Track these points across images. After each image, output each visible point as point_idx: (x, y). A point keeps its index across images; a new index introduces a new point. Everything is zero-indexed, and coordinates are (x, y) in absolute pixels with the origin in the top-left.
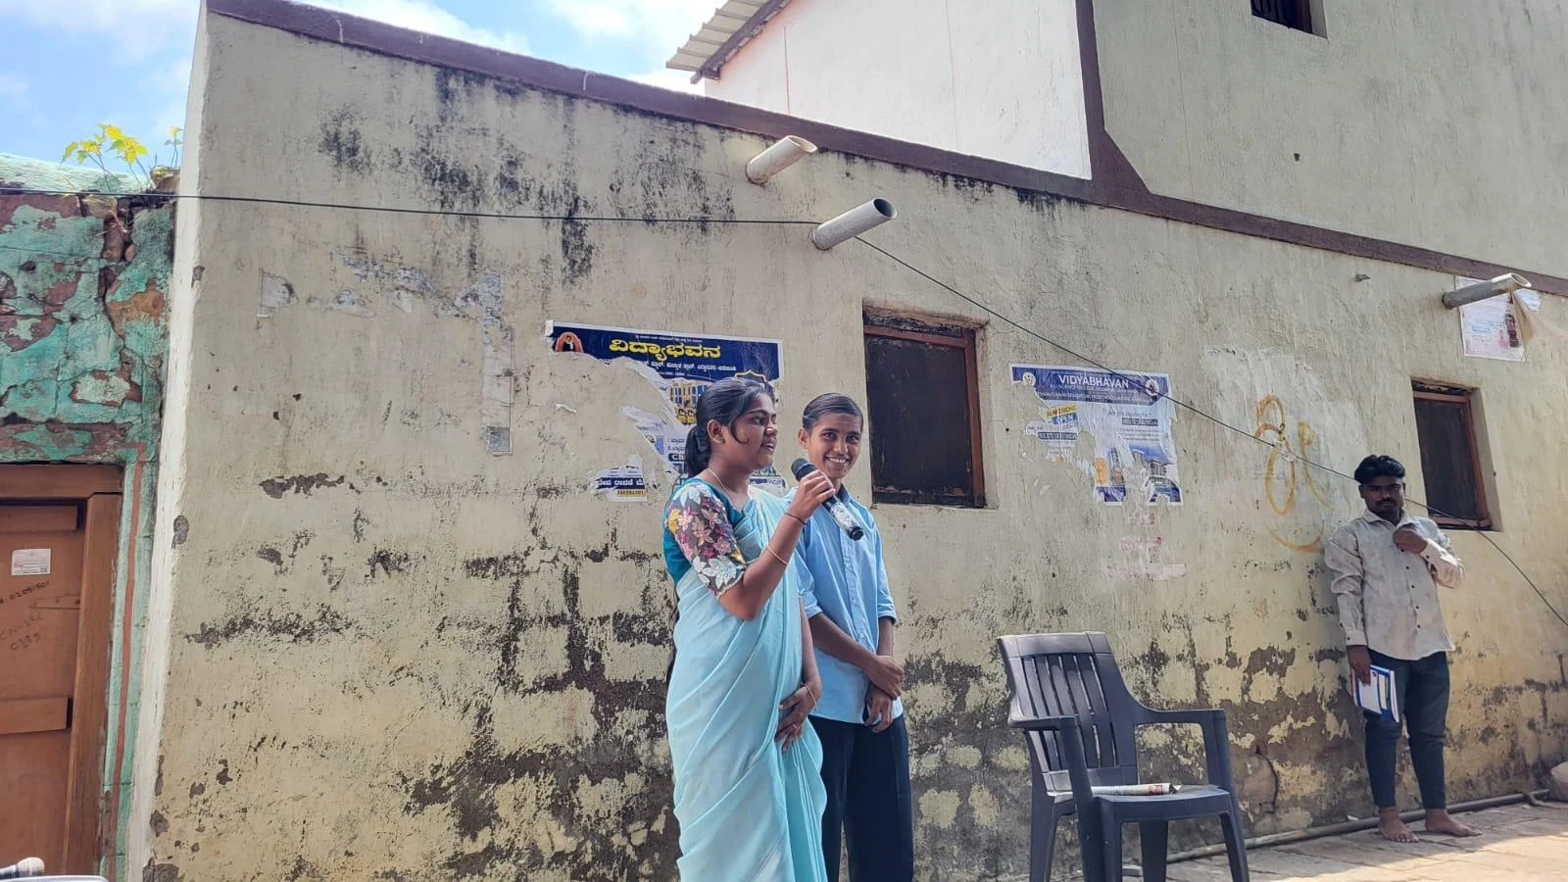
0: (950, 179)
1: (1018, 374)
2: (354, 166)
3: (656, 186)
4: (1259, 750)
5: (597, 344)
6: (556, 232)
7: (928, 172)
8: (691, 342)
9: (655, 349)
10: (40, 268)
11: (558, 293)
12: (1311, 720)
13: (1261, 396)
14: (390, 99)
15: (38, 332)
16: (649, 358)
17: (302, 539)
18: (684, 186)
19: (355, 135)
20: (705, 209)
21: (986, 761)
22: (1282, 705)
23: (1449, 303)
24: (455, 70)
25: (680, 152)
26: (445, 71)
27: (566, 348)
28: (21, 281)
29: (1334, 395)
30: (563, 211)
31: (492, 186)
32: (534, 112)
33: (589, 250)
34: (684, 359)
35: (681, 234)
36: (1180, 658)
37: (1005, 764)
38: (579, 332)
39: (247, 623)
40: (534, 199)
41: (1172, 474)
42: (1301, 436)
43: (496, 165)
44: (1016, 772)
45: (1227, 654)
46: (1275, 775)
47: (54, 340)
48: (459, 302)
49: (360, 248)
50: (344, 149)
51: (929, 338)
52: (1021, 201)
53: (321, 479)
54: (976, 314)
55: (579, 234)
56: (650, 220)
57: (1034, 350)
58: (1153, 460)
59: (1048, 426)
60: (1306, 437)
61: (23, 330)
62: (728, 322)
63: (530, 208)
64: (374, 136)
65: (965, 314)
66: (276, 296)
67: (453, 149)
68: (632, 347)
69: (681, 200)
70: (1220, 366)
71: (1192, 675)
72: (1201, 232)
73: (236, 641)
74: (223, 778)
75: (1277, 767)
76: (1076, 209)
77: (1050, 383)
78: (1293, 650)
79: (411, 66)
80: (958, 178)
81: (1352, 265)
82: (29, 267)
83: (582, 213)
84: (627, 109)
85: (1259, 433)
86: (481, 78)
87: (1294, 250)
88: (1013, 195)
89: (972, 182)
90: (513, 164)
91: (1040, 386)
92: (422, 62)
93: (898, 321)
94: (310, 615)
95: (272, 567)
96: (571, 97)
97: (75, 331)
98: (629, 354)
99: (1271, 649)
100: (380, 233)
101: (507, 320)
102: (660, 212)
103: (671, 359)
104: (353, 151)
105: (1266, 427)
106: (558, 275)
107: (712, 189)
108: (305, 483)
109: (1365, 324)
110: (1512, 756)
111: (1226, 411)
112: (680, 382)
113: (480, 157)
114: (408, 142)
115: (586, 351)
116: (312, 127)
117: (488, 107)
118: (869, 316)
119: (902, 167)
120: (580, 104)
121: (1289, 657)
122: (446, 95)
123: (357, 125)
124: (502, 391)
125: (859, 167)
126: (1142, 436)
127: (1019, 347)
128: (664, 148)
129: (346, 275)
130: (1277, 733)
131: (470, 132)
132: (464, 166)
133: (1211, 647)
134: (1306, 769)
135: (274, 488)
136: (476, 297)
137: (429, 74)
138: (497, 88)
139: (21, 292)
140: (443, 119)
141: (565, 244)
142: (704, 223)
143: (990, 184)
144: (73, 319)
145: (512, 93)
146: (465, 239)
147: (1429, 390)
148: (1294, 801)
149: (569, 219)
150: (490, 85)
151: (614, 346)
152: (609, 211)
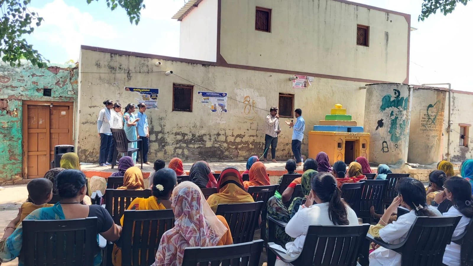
0: (190, 63)
1: (199, 93)
2: (99, 67)
3: (141, 67)
4: (236, 149)
5: (131, 89)
6: (126, 74)
7: (186, 62)
8: (145, 89)
9: (140, 90)
10: (63, 78)
11: (126, 83)
12: (247, 145)
13: (245, 96)
14: (104, 58)
15: (63, 86)
16: (139, 91)
17: (94, 113)
18: (145, 67)
19: (100, 63)
20: (148, 70)
21: (187, 146)
22: (241, 142)
23: (290, 80)
24: (113, 53)
25: (145, 62)
26: (111, 53)
27: (127, 90)
28: (61, 79)
29: (261, 96)
30: (127, 72)
31: (118, 69)
32: (124, 58)
33: (131, 77)
34: (144, 91)
35: (145, 74)
36: (223, 135)
37: (190, 147)
38: (129, 88)
39: (88, 122)
40: (123, 70)
41: (226, 108)
42: (253, 102)
43: (118, 66)
44: (192, 148)
45: (232, 134)
46: (238, 152)
47: (65, 87)
48: (113, 84)
49: (100, 78)
50: (98, 65)
51: (185, 87)
52: (203, 66)
53: (96, 106)
54: (192, 84)
55: (129, 75)
56: (140, 72)
57: (202, 89)
58: (222, 106)
59: (204, 101)
60: (254, 103)
61: (61, 85)
62: (151, 86)
63: (123, 72)
64: (102, 63)
65: (190, 84)
66: (90, 84)
67: (113, 64)
68: (137, 90)
69: (145, 69)
70: (238, 91)
71: (225, 137)
72: (238, 69)
73: (86, 124)
74: (85, 138)
75: (239, 151)
76: (213, 67)
77: (204, 94)
78: (245, 135)
79: (107, 53)
80: (191, 63)
81: (269, 74)
82: (62, 78)
83: (130, 72)
84: (137, 56)
85: (244, 102)
86: (116, 54)
87: (257, 72)
88: (201, 65)
89: (194, 64)
90: (120, 65)
91: (202, 95)
92: (108, 53)
93: (180, 85)
94: (95, 122)
95: (90, 116)
96: (129, 55)
97: (67, 86)
98: (136, 91)
99: (241, 135)
100: (103, 76)
101: (119, 87)
102: (142, 71)
103: (142, 91)
104: (99, 65)
105: (246, 101)
106: (126, 80)
107: (150, 67)
108: (94, 107)
109: (270, 84)
110: (288, 154)
111: (238, 98)
112: (143, 94)
113: (116, 65)
114: (106, 63)
115: (130, 90)
116: (94, 62)
117: (117, 58)
118: (174, 84)
119: (182, 62)
120: (130, 56)
121: (244, 136)
122: (111, 57)
123: (100, 62)
124: (118, 96)
125: (174, 62)
126: (221, 102)
127: (200, 89)
128: (143, 62)
129: (98, 81)
130: (240, 146)
131: (115, 61)
132: (114, 66)
133: (229, 133)
134: (244, 152)
135: (90, 107)
136: (115, 84)
137: (109, 54)
138: (119, 55)
139: (61, 81)
140: (111, 60)
141: (128, 76)
142: (148, 73)
143: (197, 64)
144: (67, 84)
145: (121, 56)
146: (114, 76)
147: (284, 95)
148: (241, 156)
149: (128, 73)
150: (118, 55)
151: (134, 90)
152: (134, 71)
